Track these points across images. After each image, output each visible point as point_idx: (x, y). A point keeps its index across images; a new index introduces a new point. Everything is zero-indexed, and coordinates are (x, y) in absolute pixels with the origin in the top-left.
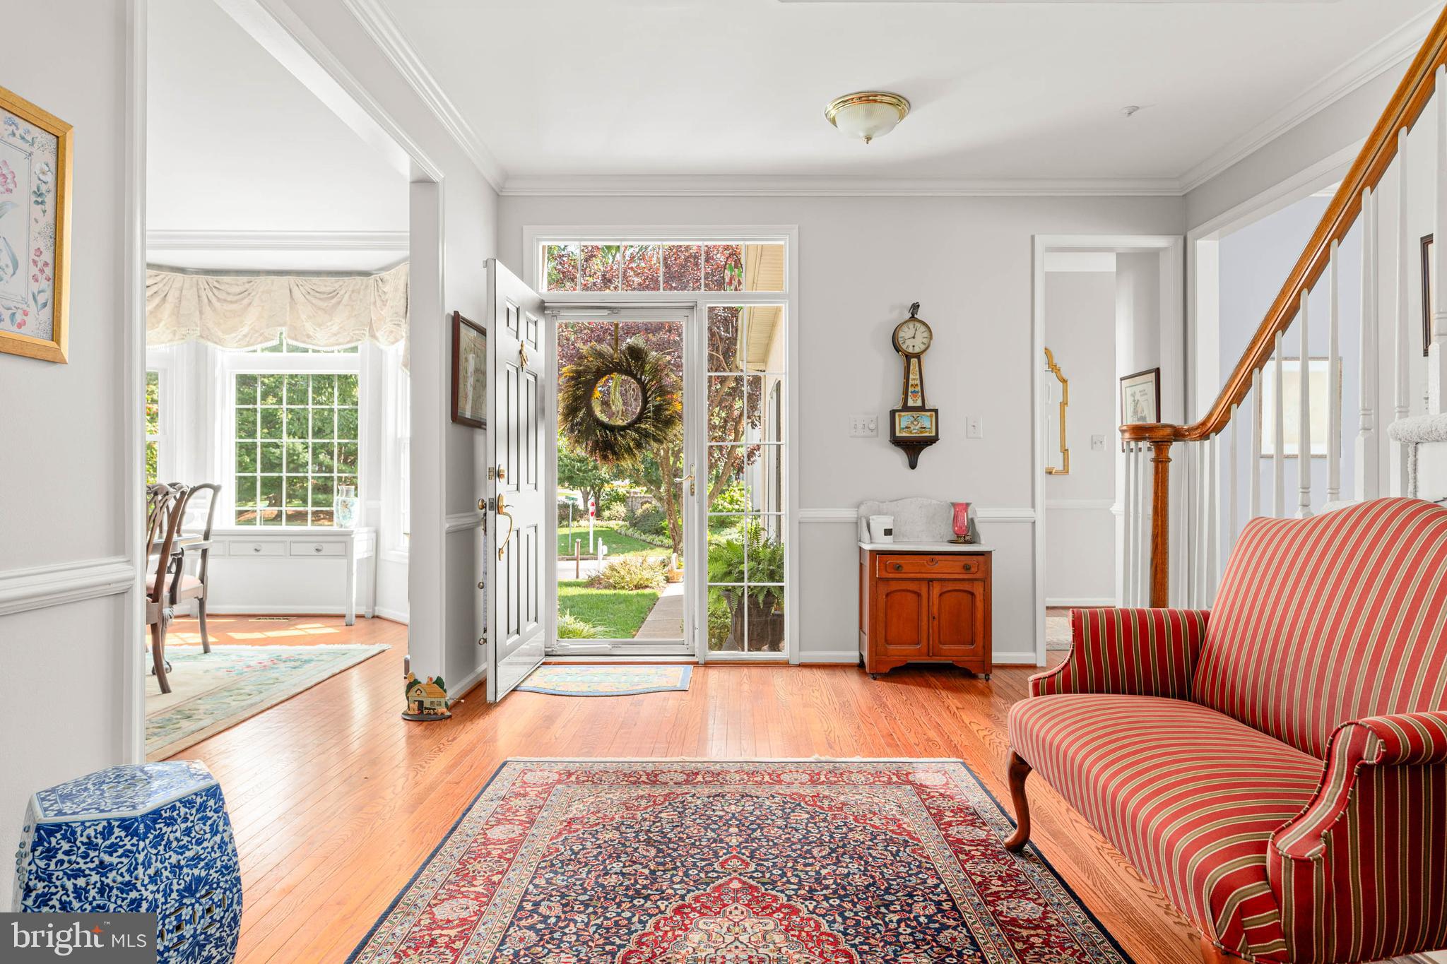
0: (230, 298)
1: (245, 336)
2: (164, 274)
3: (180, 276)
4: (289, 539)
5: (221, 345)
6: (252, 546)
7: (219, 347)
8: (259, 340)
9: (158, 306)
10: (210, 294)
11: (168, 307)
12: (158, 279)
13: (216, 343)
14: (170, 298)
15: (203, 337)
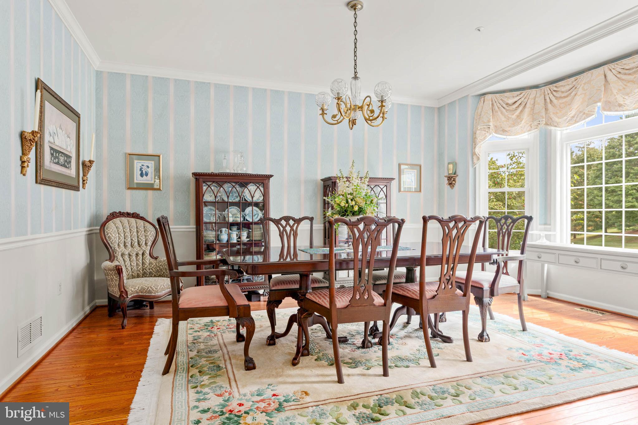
0: (563, 95)
1: (573, 117)
2: (524, 92)
3: (534, 91)
4: (600, 257)
5: (559, 127)
6: (573, 259)
7: (558, 128)
8: (583, 117)
9: (522, 111)
10: (551, 96)
11: (527, 110)
12: (522, 95)
13: (556, 126)
14: (528, 105)
15: (548, 125)
